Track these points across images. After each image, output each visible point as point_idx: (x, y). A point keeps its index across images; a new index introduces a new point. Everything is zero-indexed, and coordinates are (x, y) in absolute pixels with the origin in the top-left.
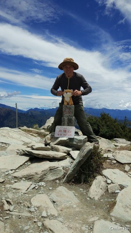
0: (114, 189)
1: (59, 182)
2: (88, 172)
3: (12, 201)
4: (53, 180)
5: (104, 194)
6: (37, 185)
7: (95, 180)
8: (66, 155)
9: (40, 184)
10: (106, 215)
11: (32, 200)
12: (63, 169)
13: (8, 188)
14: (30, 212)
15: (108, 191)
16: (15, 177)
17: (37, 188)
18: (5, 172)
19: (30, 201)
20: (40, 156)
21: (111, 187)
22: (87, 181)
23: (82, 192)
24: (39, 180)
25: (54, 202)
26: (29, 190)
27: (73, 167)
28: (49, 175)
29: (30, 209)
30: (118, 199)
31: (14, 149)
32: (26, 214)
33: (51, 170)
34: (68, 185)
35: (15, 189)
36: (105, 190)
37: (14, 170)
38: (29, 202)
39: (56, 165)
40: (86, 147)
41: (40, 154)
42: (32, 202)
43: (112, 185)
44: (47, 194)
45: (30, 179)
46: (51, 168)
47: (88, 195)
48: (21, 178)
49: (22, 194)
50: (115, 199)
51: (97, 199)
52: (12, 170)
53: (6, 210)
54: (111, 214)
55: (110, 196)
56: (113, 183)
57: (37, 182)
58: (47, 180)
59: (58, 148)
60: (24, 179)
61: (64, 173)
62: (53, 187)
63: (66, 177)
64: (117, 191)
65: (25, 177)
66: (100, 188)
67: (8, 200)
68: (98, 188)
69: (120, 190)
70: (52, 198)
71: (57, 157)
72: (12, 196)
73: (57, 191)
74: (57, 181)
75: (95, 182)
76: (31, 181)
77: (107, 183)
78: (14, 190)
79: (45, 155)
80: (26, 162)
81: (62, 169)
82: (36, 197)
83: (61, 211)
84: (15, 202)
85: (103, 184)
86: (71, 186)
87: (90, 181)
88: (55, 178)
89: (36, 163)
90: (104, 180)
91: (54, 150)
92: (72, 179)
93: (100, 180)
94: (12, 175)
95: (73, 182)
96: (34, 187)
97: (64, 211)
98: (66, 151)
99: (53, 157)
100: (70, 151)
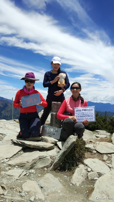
0: (93, 177)
1: (47, 170)
2: (72, 161)
3: (7, 186)
4: (42, 168)
5: (85, 180)
6: (27, 173)
7: (77, 168)
8: (54, 146)
9: (30, 171)
10: (85, 199)
11: (23, 186)
12: (51, 158)
13: (3, 175)
14: (21, 196)
15: (88, 178)
16: (10, 165)
17: (27, 175)
18: (1, 161)
19: (21, 186)
20: (31, 146)
21: (90, 175)
22: (71, 169)
23: (66, 178)
24: (29, 167)
25: (42, 187)
26: (21, 176)
27: (59, 157)
28: (39, 163)
29: (21, 194)
30: (96, 186)
31: (10, 140)
32: (17, 198)
33: (40, 159)
34: (54, 172)
35: (9, 175)
36: (86, 177)
37: (9, 158)
38: (20, 188)
39: (45, 155)
40: (70, 140)
41: (31, 145)
42: (23, 188)
43: (92, 173)
44: (36, 180)
45: (22, 166)
46: (40, 157)
47: (71, 182)
48: (15, 166)
49: (15, 180)
50: (94, 185)
51: (78, 185)
52: (7, 159)
53: (1, 195)
54: (90, 199)
55: (90, 183)
56: (93, 171)
57: (28, 170)
58: (37, 167)
59: (47, 139)
60: (17, 167)
61: (52, 162)
62: (41, 174)
63: (52, 166)
64: (95, 178)
65: (18, 165)
66: (82, 175)
67: (3, 185)
68: (79, 175)
69: (98, 177)
70: (40, 184)
71: (46, 147)
72: (6, 182)
73: (45, 178)
74: (46, 169)
75: (77, 170)
76: (23, 169)
77: (88, 171)
78: (8, 177)
79: (36, 146)
80: (19, 151)
81: (49, 158)
82: (26, 183)
83: (48, 195)
84: (8, 187)
85: (84, 171)
86: (57, 173)
87: (73, 169)
88: (44, 166)
89: (27, 153)
90: (85, 169)
91: (43, 141)
92: (58, 167)
93: (81, 169)
94: (7, 163)
95: (58, 170)
96: (26, 174)
97: (50, 195)
98: (54, 142)
99: (42, 147)
100: (57, 142)
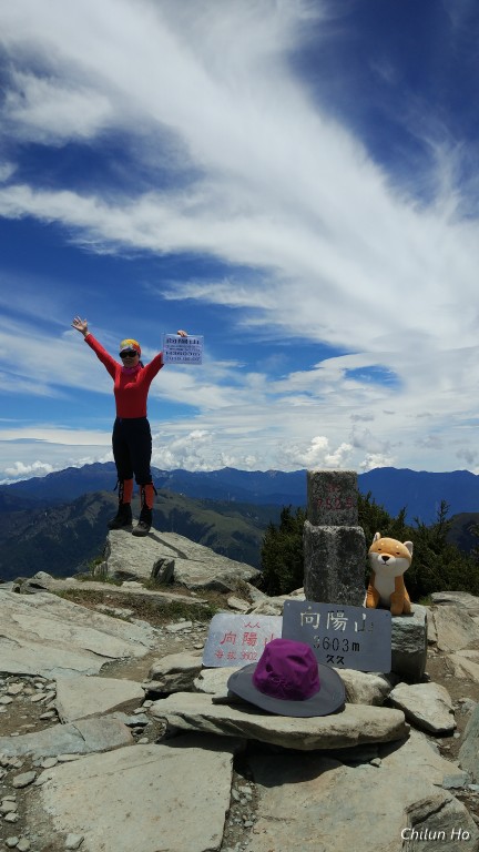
31: (103, 711)
41: (307, 735)
46: (415, 813)
71: (373, 734)
79: (330, 737)
80: (233, 784)
81: (462, 807)
98: (378, 694)
99: (361, 737)
100: (388, 690)
